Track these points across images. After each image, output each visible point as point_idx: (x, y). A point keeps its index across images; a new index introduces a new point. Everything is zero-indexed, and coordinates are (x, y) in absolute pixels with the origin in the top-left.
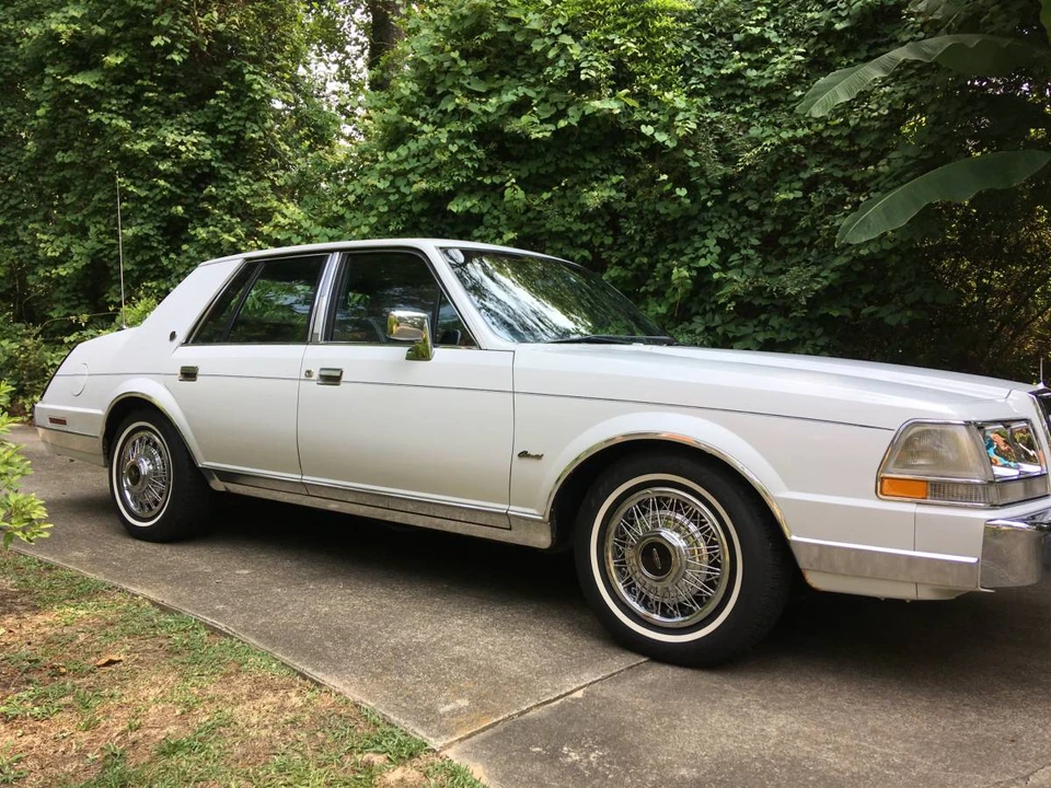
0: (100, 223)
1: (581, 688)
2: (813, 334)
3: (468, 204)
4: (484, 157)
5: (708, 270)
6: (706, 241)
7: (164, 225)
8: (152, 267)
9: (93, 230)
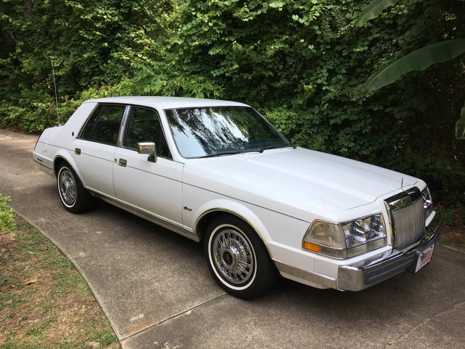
0: (75, 50)
1: (191, 309)
2: (365, 117)
3: (218, 51)
4: (226, 27)
5: (321, 85)
6: (322, 70)
7: (101, 51)
8: (96, 70)
9: (72, 54)
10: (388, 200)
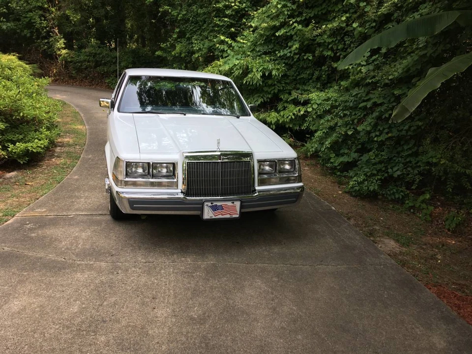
1: (74, 215)
10: (187, 157)
